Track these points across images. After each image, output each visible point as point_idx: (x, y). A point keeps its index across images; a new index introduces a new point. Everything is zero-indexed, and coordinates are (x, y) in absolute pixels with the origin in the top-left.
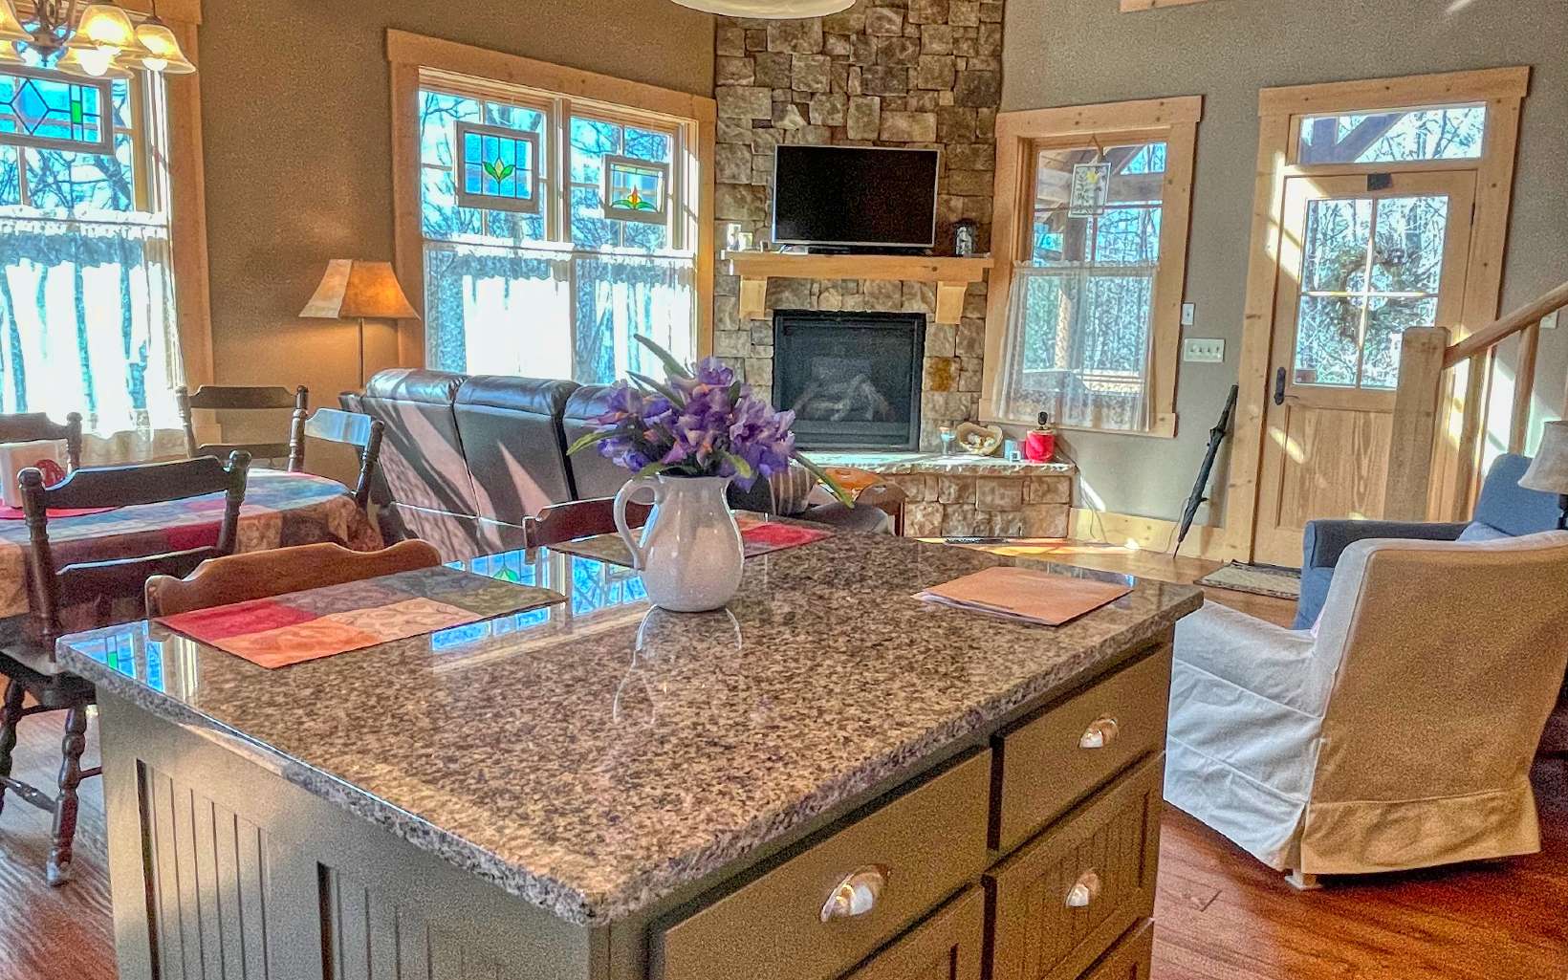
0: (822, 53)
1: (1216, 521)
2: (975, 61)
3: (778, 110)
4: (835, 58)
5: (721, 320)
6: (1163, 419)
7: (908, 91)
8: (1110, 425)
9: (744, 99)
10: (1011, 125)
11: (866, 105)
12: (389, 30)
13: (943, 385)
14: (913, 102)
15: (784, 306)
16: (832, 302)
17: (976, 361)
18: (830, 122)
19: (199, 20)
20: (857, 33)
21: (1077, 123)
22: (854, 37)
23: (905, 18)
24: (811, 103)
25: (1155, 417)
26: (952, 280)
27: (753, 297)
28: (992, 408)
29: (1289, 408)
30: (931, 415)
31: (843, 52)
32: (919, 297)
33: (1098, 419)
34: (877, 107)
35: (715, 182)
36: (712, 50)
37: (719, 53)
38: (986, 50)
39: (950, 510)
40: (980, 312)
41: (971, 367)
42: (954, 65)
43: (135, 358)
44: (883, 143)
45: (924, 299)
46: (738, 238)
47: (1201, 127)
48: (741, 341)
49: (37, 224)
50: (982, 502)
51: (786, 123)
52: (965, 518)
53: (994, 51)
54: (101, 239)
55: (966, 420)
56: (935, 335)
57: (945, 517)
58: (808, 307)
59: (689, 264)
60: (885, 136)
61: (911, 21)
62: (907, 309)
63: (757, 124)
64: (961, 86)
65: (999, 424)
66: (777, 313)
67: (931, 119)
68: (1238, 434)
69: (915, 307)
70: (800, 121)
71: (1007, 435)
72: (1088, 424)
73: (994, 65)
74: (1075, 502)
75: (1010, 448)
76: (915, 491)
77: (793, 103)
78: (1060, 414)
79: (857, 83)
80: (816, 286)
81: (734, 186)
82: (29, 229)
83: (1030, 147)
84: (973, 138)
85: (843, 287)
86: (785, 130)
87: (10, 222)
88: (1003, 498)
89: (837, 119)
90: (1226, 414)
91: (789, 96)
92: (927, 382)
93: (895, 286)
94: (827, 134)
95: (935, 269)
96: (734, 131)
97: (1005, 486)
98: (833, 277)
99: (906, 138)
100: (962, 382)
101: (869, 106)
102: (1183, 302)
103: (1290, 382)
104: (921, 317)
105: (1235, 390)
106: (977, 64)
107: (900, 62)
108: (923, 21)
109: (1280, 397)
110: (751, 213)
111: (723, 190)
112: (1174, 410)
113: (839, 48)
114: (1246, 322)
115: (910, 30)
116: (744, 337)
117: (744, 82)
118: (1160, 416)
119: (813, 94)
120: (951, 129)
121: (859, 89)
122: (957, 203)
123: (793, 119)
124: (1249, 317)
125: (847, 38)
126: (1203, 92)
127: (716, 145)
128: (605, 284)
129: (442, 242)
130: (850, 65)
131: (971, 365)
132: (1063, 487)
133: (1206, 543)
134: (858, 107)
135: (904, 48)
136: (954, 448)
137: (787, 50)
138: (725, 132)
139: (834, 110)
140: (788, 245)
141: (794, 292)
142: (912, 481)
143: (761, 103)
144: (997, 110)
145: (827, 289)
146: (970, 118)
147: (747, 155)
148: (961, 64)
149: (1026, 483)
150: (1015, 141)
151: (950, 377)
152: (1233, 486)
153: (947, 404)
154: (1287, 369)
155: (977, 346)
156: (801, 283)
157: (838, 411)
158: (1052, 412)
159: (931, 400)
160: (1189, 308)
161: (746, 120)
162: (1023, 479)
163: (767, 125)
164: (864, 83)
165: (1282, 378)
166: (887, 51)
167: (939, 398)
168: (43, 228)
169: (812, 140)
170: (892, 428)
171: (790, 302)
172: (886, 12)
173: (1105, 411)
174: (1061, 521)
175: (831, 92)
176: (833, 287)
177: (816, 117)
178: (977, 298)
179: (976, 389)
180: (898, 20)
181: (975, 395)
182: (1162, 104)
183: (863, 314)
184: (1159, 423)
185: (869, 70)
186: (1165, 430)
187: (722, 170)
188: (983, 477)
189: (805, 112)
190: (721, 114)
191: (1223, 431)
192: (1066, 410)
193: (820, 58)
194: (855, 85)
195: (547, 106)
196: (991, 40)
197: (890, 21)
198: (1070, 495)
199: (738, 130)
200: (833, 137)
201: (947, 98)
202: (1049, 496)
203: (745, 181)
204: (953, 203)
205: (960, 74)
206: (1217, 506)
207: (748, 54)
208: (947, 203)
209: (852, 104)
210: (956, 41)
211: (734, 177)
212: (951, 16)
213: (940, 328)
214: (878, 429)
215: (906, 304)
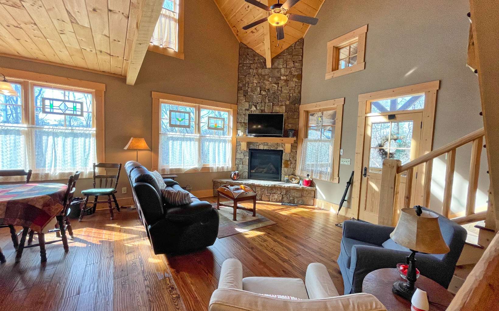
0: (260, 94)
1: (349, 207)
2: (294, 94)
3: (250, 107)
4: (263, 95)
5: (238, 151)
6: (336, 178)
7: (279, 101)
8: (323, 179)
9: (243, 105)
10: (303, 108)
11: (269, 105)
12: (152, 92)
13: (287, 166)
14: (280, 104)
15: (251, 148)
16: (261, 147)
17: (295, 161)
18: (261, 109)
19: (105, 91)
20: (268, 90)
21: (316, 106)
22: (267, 91)
23: (278, 86)
24: (257, 105)
25: (334, 178)
26: (288, 143)
27: (244, 146)
28: (298, 172)
29: (368, 179)
30: (284, 173)
31: (264, 94)
32: (281, 146)
33: (320, 177)
34: (272, 105)
35: (237, 122)
36: (237, 95)
37: (238, 95)
38: (297, 91)
39: (284, 196)
40: (295, 150)
41: (294, 163)
42: (290, 95)
43: (86, 157)
44: (273, 113)
45: (282, 147)
46: (240, 133)
47: (344, 105)
48: (242, 155)
49: (64, 130)
50: (292, 195)
51: (252, 109)
52: (287, 198)
53: (299, 92)
54: (79, 133)
55: (293, 175)
56: (285, 155)
57: (283, 198)
58: (256, 148)
59: (231, 139)
60: (273, 111)
61: (280, 86)
62: (278, 149)
63: (246, 110)
64: (291, 100)
65: (299, 176)
66: (250, 149)
67: (284, 107)
68: (354, 184)
69: (280, 148)
70: (255, 109)
71: (300, 179)
72: (318, 178)
73: (299, 95)
74: (316, 197)
75: (301, 182)
76: (275, 191)
77: (253, 105)
78: (312, 175)
79: (267, 100)
80: (258, 144)
81: (241, 123)
82: (62, 131)
83: (307, 112)
84: (294, 111)
85: (264, 144)
86: (252, 111)
87: (57, 130)
88: (297, 194)
89: (263, 108)
90: (351, 178)
91: (253, 103)
92: (283, 166)
93: (275, 144)
94: (261, 111)
95: (282, 140)
96: (241, 111)
97: (297, 192)
98: (262, 142)
99: (278, 111)
100: (291, 166)
101: (270, 105)
102: (340, 149)
103: (368, 172)
104: (282, 151)
105: (353, 172)
106: (295, 95)
107: (277, 95)
108: (282, 86)
109: (365, 175)
110: (244, 128)
111: (239, 123)
112: (338, 176)
113: (264, 93)
114: (356, 155)
115: (280, 88)
116: (242, 154)
117: (243, 101)
118: (335, 178)
119: (258, 103)
120: (289, 109)
121: (268, 102)
122: (290, 126)
123: (254, 108)
124: (357, 153)
125: (265, 91)
126: (345, 97)
127: (237, 115)
128: (208, 143)
129: (165, 134)
130: (266, 97)
131: (293, 162)
132: (313, 193)
133: (346, 212)
134: (268, 105)
135: (278, 92)
136: (288, 181)
137: (252, 94)
138: (239, 112)
139: (262, 106)
140: (250, 135)
141: (253, 145)
142: (275, 189)
143: (247, 105)
144: (300, 105)
145: (260, 144)
146: (293, 106)
147: (244, 116)
148: (291, 95)
149: (303, 191)
150: (303, 111)
151: (288, 165)
152: (353, 198)
153: (288, 170)
154: (367, 167)
155: (295, 158)
156: (254, 143)
157: (264, 171)
158: (310, 174)
159: (284, 170)
160: (342, 150)
161: (244, 109)
162: (303, 190)
163: (248, 110)
164: (269, 100)
165: (366, 170)
166: (274, 93)
167: (286, 169)
168: (65, 131)
169: (257, 113)
170: (275, 176)
171: (252, 147)
172: (274, 85)
173: (322, 175)
174: (312, 201)
175: (262, 102)
176: (262, 144)
177: (258, 108)
178: (294, 147)
179: (295, 168)
180: (276, 86)
181: (295, 169)
182: (335, 100)
183: (268, 150)
184: (335, 179)
185: (270, 97)
186: (336, 181)
187: (238, 119)
188: (292, 189)
189: (256, 107)
190: (239, 108)
191: (350, 183)
192: (314, 174)
193: (259, 95)
194: (267, 101)
195: (195, 107)
196: (298, 89)
197: (275, 87)
198: (315, 195)
199: (242, 111)
200: (262, 111)
201: (288, 103)
202: (309, 195)
203: (243, 121)
204: (289, 125)
205: (291, 97)
206: (349, 202)
207: (245, 96)
208: (287, 125)
209: (266, 105)
210: (290, 90)
211: (241, 121)
212: (289, 85)
213: (286, 153)
214: (272, 175)
215: (278, 148)
